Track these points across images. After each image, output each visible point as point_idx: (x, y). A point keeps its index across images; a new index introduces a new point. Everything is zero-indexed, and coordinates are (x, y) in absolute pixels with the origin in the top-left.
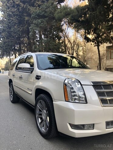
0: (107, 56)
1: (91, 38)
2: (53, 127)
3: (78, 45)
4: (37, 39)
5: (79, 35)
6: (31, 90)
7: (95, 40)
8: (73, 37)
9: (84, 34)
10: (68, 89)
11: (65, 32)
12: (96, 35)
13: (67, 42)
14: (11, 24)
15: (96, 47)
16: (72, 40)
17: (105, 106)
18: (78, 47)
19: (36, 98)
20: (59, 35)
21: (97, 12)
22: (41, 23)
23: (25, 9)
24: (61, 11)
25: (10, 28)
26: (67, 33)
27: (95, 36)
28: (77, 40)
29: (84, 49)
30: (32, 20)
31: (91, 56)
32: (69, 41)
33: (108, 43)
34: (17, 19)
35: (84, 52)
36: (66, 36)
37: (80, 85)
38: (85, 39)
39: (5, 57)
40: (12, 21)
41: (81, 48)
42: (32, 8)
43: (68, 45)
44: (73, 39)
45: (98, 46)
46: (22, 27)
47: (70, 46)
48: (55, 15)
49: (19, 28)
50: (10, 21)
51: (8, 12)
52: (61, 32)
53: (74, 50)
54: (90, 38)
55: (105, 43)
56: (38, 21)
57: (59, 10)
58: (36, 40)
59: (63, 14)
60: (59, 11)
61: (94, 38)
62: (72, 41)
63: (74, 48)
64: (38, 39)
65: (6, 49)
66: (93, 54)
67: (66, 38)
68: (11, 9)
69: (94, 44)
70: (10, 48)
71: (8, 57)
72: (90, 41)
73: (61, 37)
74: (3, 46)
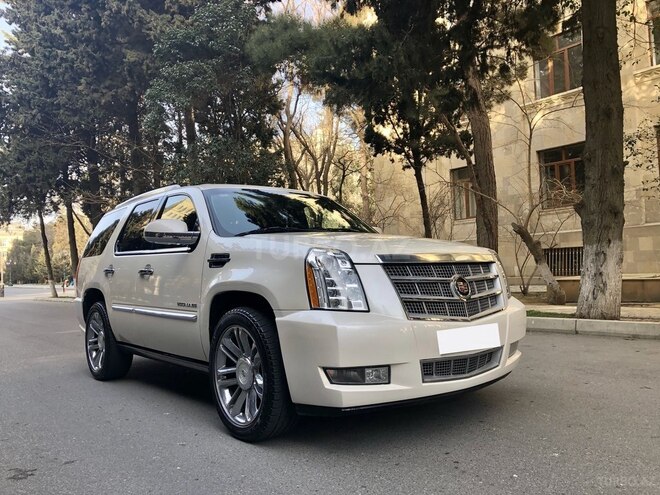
0: (454, 205)
1: (388, 137)
2: (277, 396)
3: (343, 166)
4: (168, 141)
5: (343, 126)
6: (194, 306)
7: (404, 145)
8: (320, 131)
9: (364, 122)
10: (318, 277)
11: (287, 112)
12: (408, 125)
13: (296, 154)
14: (57, 75)
15: (412, 171)
16: (318, 146)
17: (419, 319)
18: (341, 172)
19: (216, 324)
20: (263, 122)
21: (398, 57)
22: (192, 77)
23: (124, 18)
24: (271, 33)
25: (52, 92)
26: (297, 115)
27: (404, 128)
28: (339, 143)
29: (369, 182)
30: (153, 62)
31: (395, 206)
32: (306, 148)
33: (454, 155)
34: (89, 55)
35: (368, 191)
36: (293, 129)
37: (348, 265)
38: (367, 140)
39: (17, 220)
40: (60, 65)
41: (355, 177)
42: (156, 19)
43: (302, 164)
44: (321, 142)
45: (418, 167)
46: (109, 88)
47: (309, 167)
48: (248, 46)
49: (95, 91)
50: (54, 63)
51: (43, 28)
52: (273, 113)
53: (325, 183)
54: (385, 138)
55: (442, 155)
56: (184, 69)
57: (265, 30)
58: (165, 143)
59: (279, 44)
60: (267, 34)
61: (402, 137)
62: (318, 150)
63: (326, 177)
64: (171, 138)
65: (30, 180)
66: (400, 199)
67: (292, 137)
68: (61, 17)
69: (401, 160)
70: (49, 177)
71: (35, 219)
72: (388, 150)
73: (272, 133)
74: (15, 170)
